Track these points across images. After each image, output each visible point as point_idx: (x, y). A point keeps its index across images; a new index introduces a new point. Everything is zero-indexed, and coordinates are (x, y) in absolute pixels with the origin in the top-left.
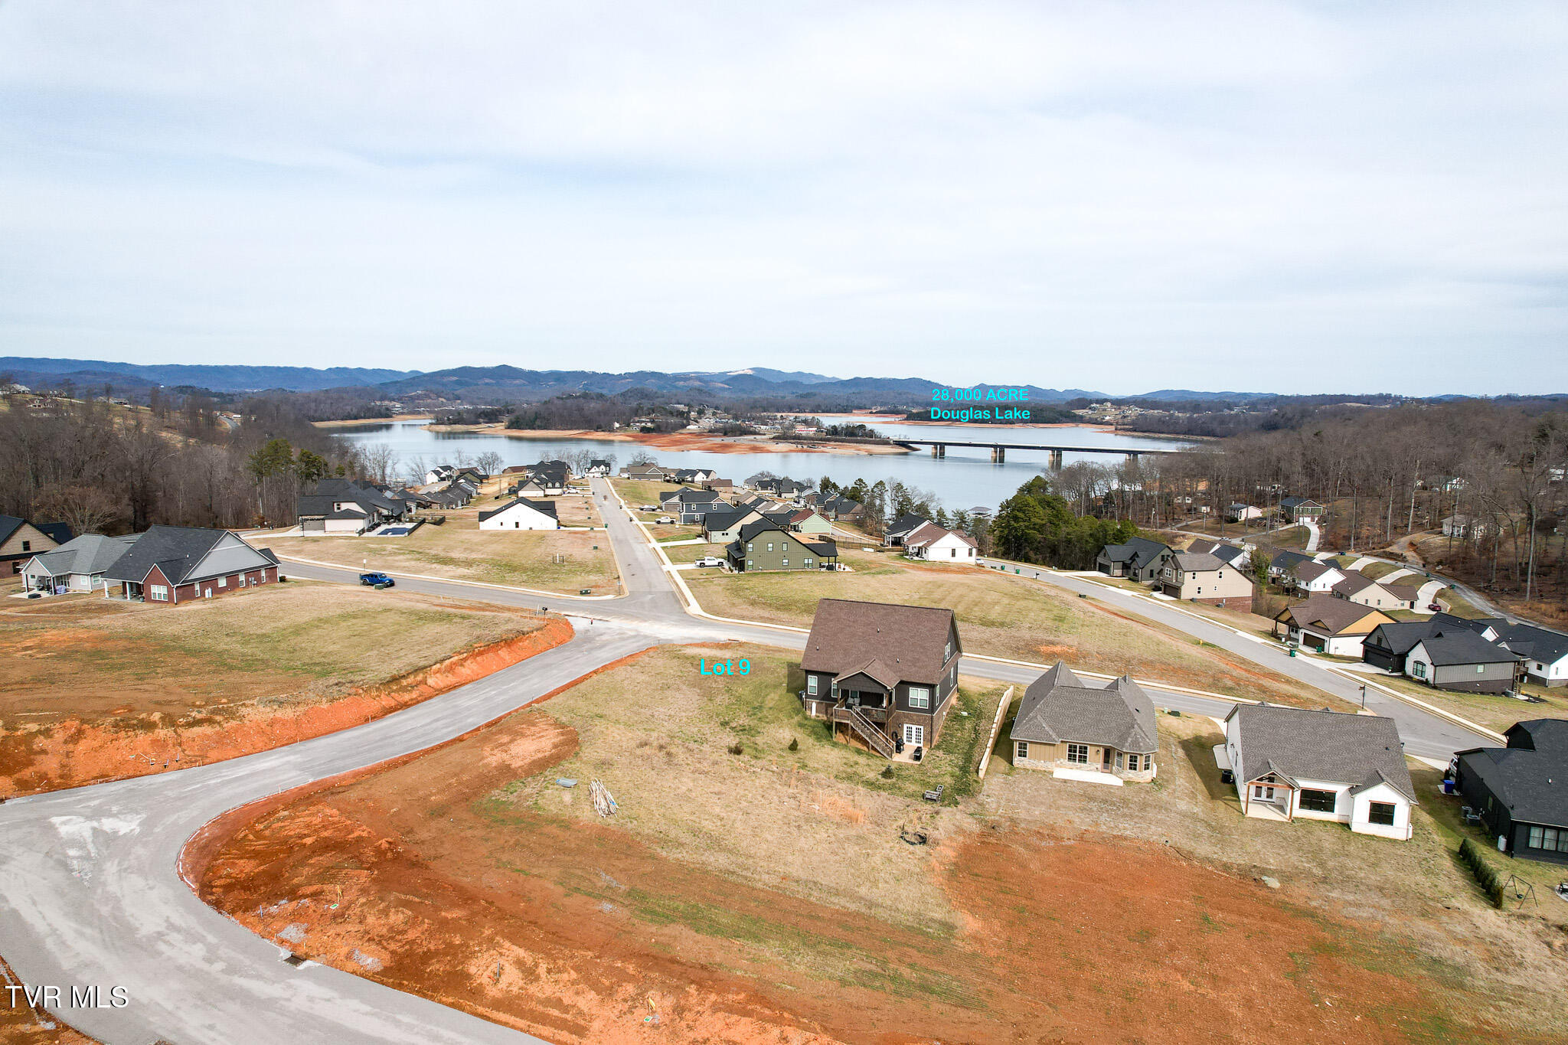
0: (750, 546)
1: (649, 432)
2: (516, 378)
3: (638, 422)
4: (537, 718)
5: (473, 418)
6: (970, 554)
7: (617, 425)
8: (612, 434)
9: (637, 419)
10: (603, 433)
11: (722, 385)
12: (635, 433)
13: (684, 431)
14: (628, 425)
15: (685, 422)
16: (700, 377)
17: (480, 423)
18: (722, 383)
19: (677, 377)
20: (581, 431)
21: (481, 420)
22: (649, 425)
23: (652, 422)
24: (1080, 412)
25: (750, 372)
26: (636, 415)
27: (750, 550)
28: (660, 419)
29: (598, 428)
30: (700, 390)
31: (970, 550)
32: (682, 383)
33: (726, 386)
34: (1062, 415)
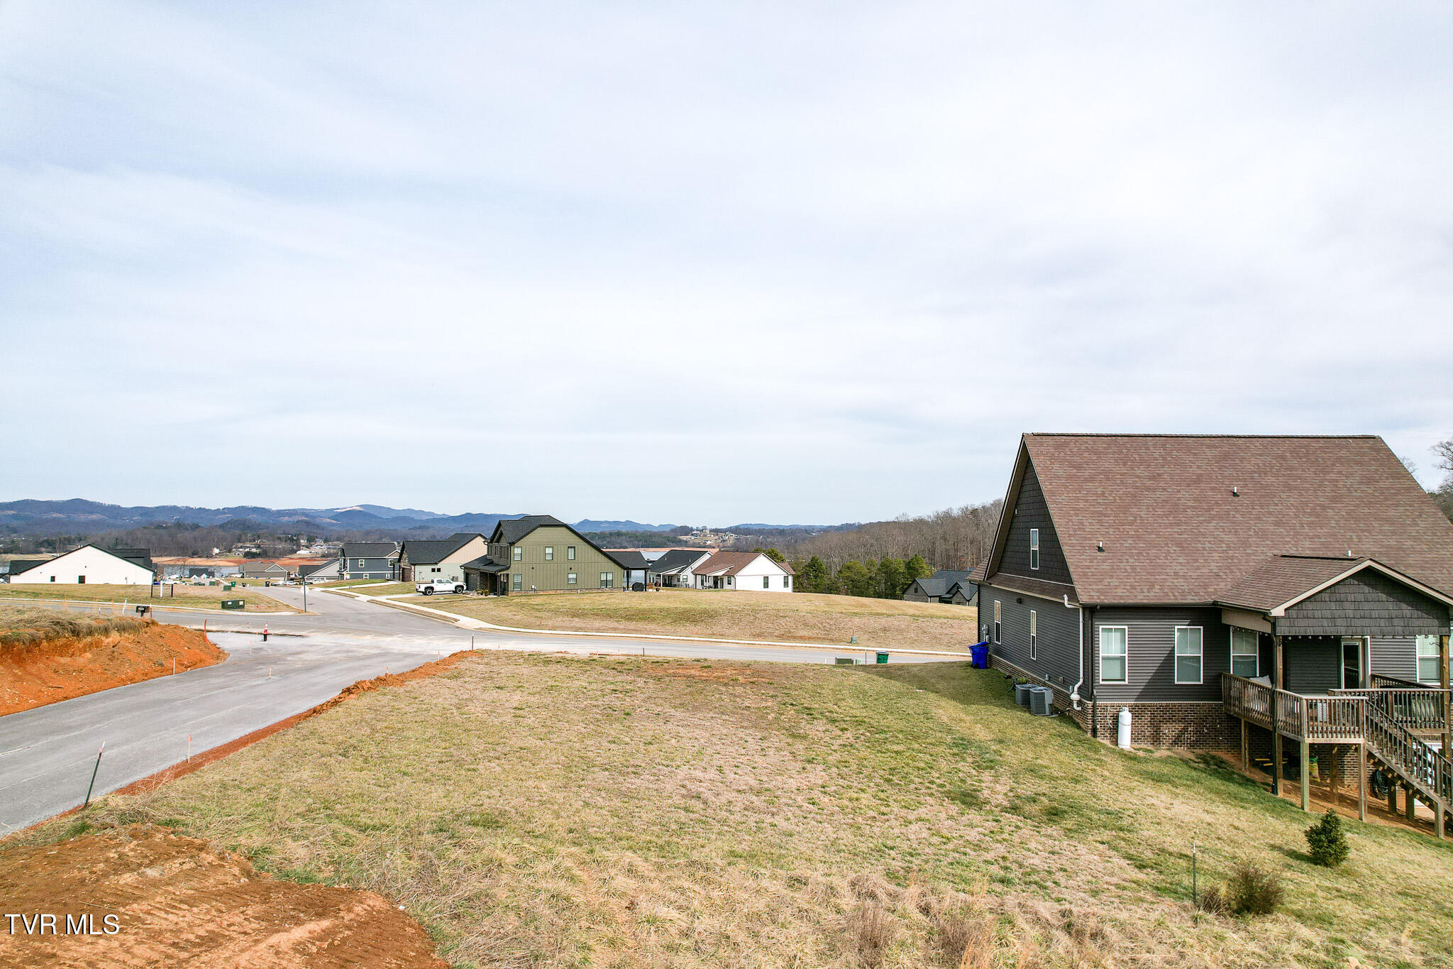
0: (517, 551)
1: (254, 557)
2: (92, 513)
3: (241, 547)
4: (124, 865)
5: (32, 547)
6: (786, 584)
7: (216, 551)
8: (211, 559)
9: (240, 545)
10: (199, 559)
11: (329, 520)
12: (237, 558)
13: (294, 556)
14: (230, 551)
15: (295, 547)
16: (304, 512)
17: (42, 553)
18: (329, 518)
19: (280, 513)
20: (173, 558)
21: (43, 549)
22: (254, 550)
23: (258, 547)
24: (684, 538)
25: (358, 508)
26: (239, 541)
27: (517, 558)
28: (267, 544)
29: (195, 554)
30: (307, 523)
31: (786, 578)
32: (286, 518)
33: (334, 521)
34: (669, 541)
